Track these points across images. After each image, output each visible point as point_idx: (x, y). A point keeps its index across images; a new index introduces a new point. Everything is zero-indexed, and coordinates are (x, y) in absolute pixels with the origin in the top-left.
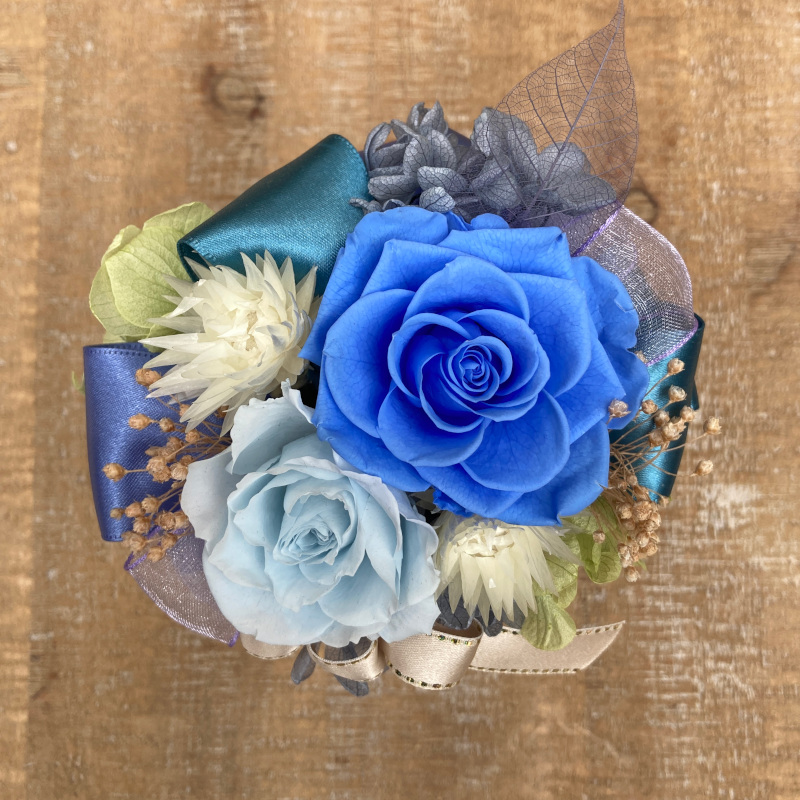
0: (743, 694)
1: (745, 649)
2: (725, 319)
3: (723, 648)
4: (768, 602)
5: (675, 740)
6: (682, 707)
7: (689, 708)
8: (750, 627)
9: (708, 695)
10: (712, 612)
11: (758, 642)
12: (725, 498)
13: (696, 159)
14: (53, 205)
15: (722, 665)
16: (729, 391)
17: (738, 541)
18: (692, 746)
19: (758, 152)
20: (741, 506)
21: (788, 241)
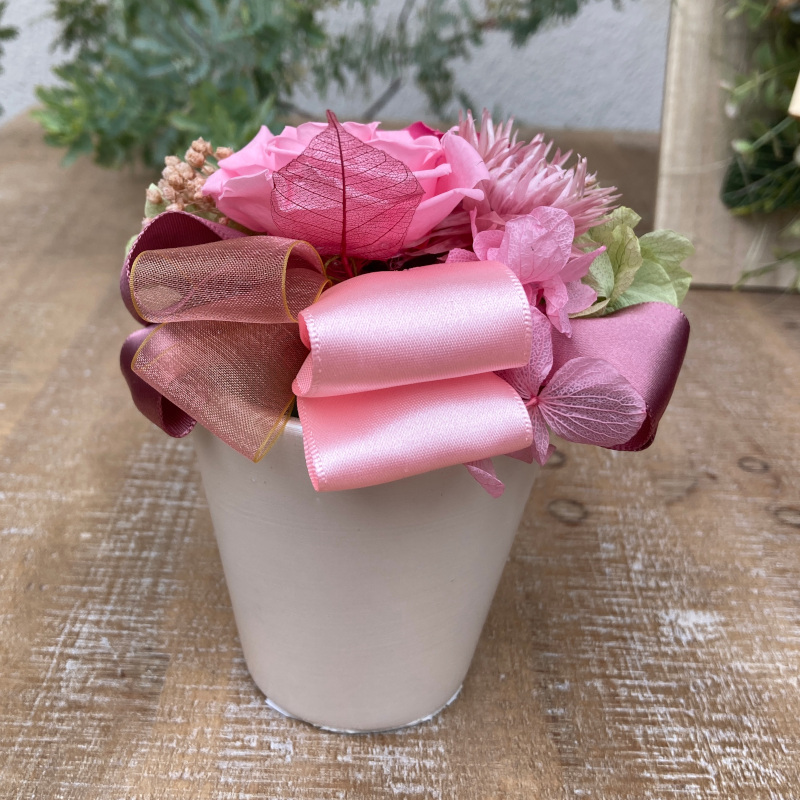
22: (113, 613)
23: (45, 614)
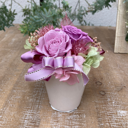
22: (32, 111)
23: (22, 112)
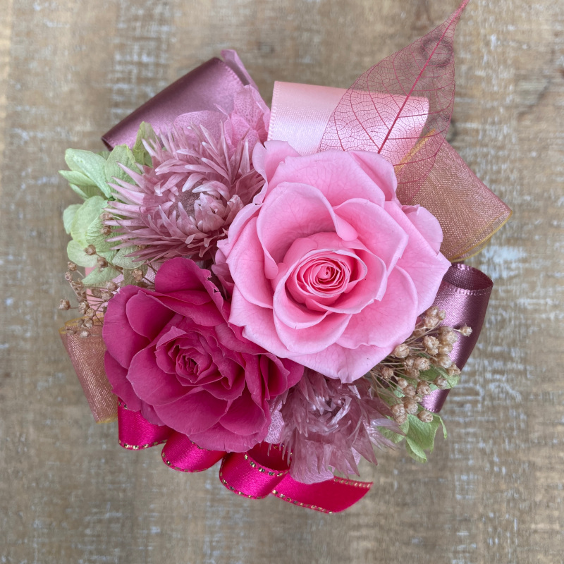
0: (513, 398)
1: (514, 365)
2: (500, 130)
3: (498, 364)
4: (531, 331)
5: (463, 431)
6: (468, 407)
7: (473, 407)
8: (517, 349)
9: (487, 398)
10: (490, 338)
11: (524, 360)
12: (500, 256)
13: (480, 19)
14: (21, 42)
15: (498, 377)
16: (503, 180)
17: (509, 288)
18: (475, 435)
19: (524, 15)
20: (511, 262)
21: (545, 77)
